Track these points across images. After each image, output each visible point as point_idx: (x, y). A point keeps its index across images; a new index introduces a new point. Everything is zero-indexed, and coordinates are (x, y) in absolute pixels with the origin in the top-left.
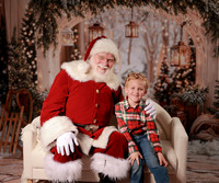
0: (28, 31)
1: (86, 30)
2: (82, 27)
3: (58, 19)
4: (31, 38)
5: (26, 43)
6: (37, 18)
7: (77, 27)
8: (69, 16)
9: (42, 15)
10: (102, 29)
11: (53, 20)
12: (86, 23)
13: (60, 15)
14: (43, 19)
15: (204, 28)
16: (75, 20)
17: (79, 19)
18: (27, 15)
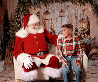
0: (17, 15)
1: (42, 14)
2: (40, 13)
3: (30, 10)
4: (19, 18)
5: (17, 21)
6: (21, 9)
7: (38, 13)
8: (35, 8)
9: (23, 8)
10: (49, 13)
11: (28, 10)
12: (42, 11)
13: (31, 8)
14: (24, 10)
15: (93, 12)
16: (38, 10)
17: (39, 10)
18: (17, 8)
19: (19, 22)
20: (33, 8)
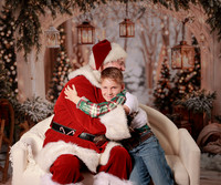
0: (5, 31)
1: (74, 29)
2: (69, 26)
3: (41, 18)
4: (10, 39)
5: (4, 46)
6: (16, 16)
7: (63, 26)
8: (53, 14)
9: (23, 12)
10: (93, 28)
11: (35, 18)
12: (74, 21)
13: (43, 12)
14: (23, 17)
15: (209, 26)
16: (61, 18)
17: (66, 17)
18: (3, 13)
19: (10, 50)
20: (49, 12)
